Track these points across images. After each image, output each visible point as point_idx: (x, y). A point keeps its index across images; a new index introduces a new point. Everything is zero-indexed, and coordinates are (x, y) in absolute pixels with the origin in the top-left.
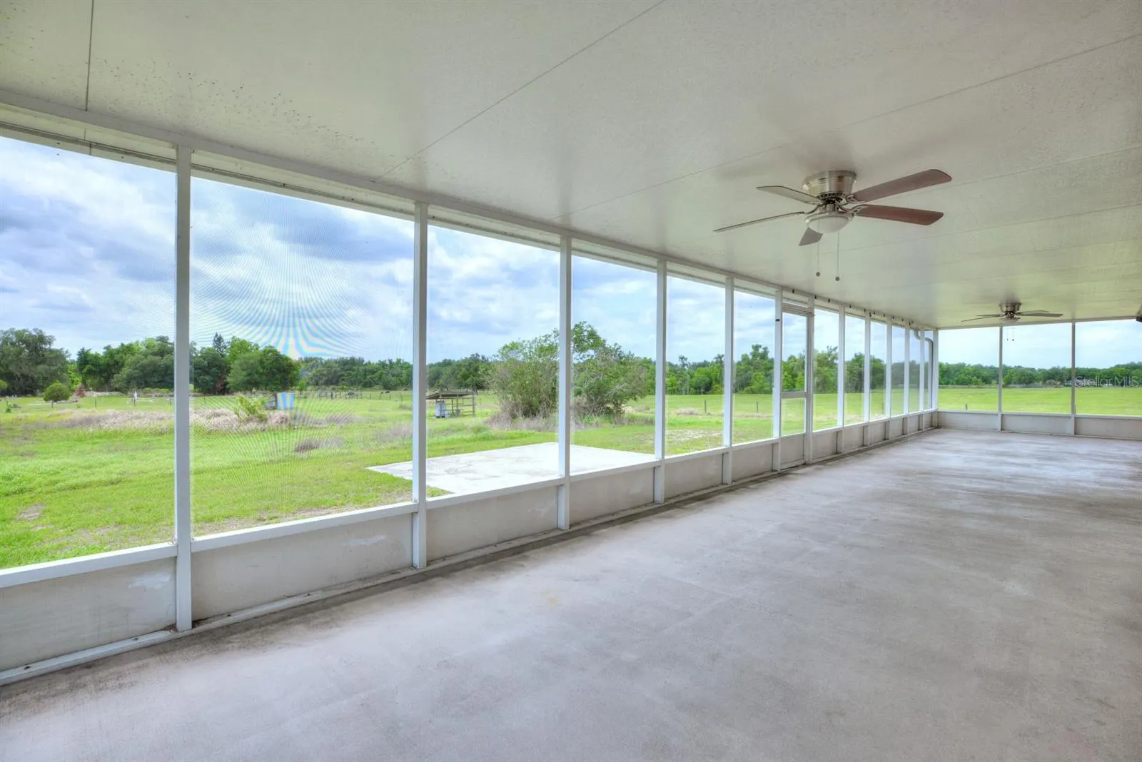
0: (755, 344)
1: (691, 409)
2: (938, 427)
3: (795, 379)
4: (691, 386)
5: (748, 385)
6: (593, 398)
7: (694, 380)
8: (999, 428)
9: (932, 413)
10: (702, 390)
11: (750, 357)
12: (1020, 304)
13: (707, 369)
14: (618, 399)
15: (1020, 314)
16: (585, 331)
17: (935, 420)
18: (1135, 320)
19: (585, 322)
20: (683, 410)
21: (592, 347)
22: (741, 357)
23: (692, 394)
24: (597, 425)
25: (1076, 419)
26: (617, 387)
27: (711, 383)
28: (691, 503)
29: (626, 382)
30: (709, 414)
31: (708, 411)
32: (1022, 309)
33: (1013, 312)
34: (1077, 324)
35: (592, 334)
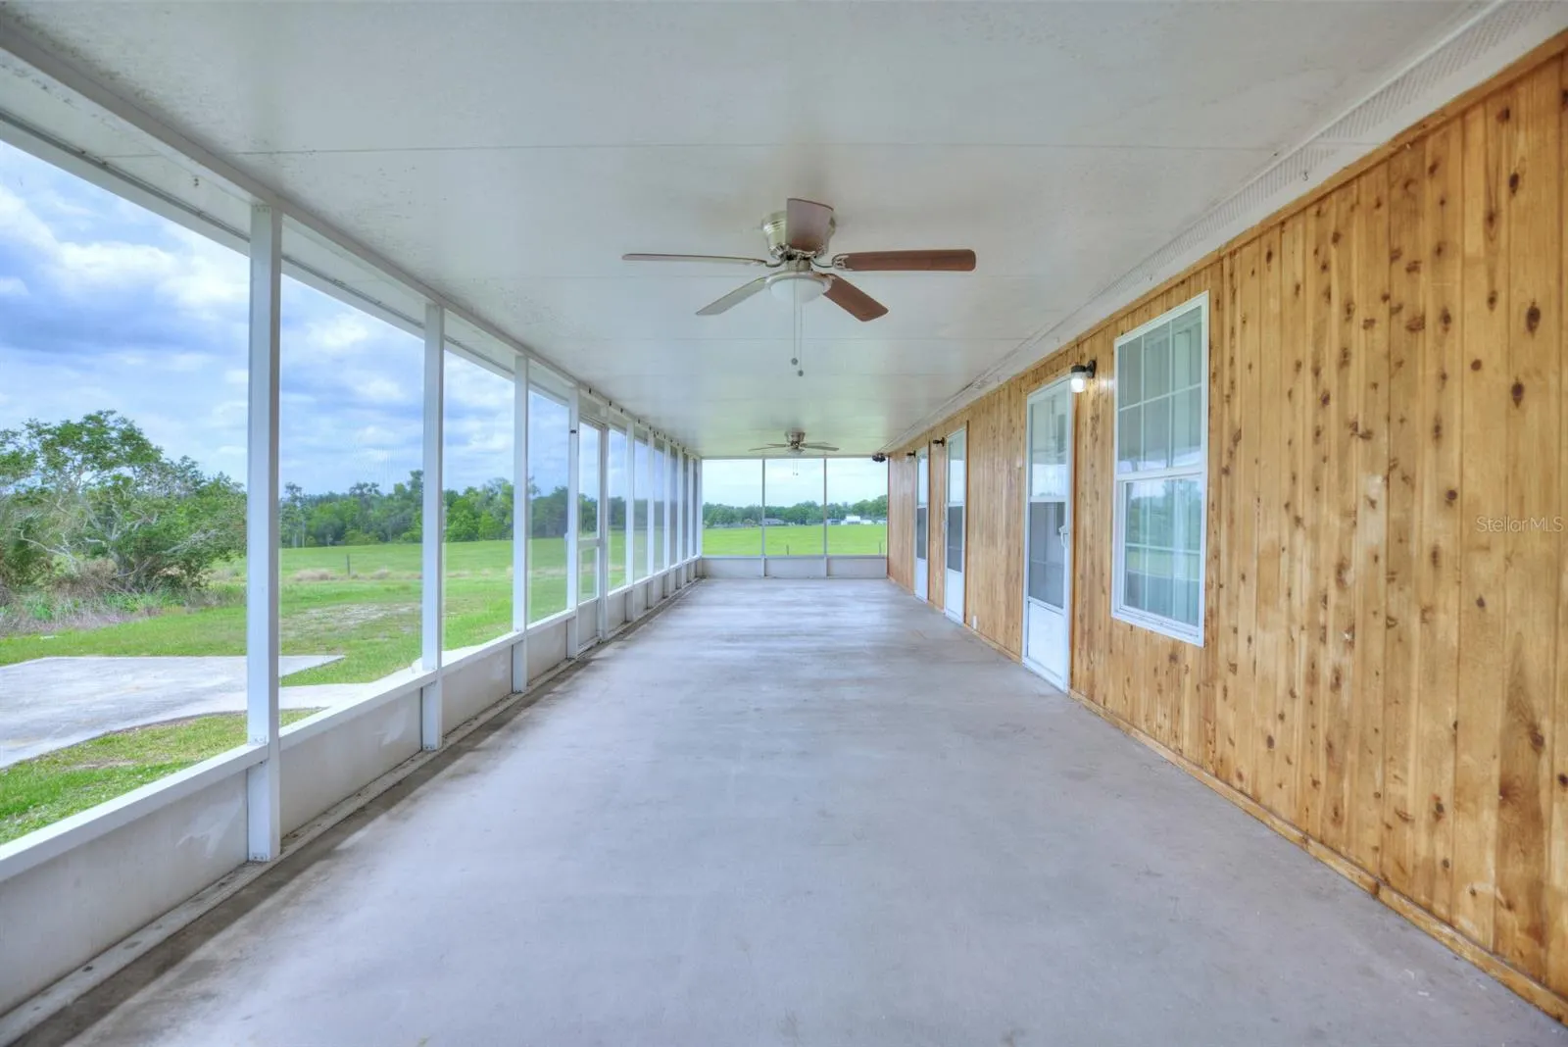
0: (415, 469)
1: (324, 570)
2: (703, 577)
3: (477, 520)
4: (308, 533)
5: (406, 530)
6: (132, 559)
7: (313, 522)
8: (763, 574)
9: (696, 561)
10: (330, 539)
11: (408, 488)
12: (804, 434)
13: (337, 506)
14: (195, 561)
15: (804, 445)
16: (113, 429)
17: (699, 569)
18: (871, 459)
19: (112, 412)
20: (308, 572)
21: (130, 460)
22: (393, 487)
23: (310, 546)
24: (149, 611)
25: (829, 560)
26: (195, 537)
27: (344, 528)
28: (487, 736)
29: (215, 527)
30: (355, 577)
31: (354, 573)
32: (806, 440)
33: (798, 442)
34: (828, 460)
35: (131, 437)
